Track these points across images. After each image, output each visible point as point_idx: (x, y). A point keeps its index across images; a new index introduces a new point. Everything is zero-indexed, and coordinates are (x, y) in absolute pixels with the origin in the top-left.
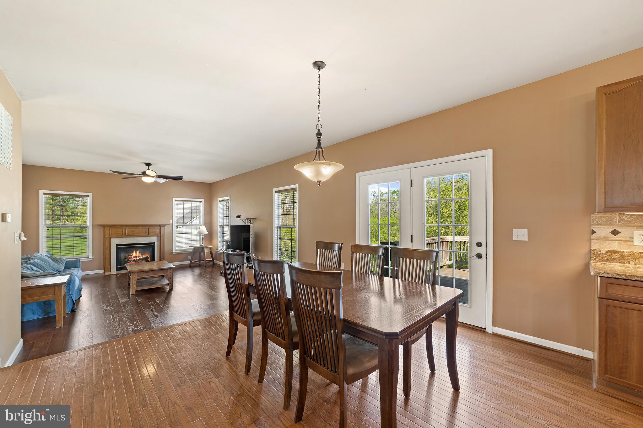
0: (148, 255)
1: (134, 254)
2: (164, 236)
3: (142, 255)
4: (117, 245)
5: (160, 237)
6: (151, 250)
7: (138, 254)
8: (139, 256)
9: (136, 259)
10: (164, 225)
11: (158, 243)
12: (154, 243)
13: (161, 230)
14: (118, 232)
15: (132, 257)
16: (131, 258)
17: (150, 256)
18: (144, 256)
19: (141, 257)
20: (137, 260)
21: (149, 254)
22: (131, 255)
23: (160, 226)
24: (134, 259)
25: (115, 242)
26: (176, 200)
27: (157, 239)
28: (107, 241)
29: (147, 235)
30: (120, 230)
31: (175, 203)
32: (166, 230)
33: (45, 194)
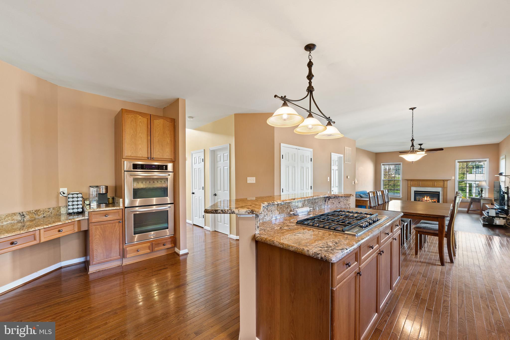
0: (435, 200)
1: (426, 199)
2: (447, 188)
3: (431, 199)
4: (415, 191)
5: (444, 188)
6: (437, 196)
7: (428, 199)
10: (447, 180)
11: (442, 193)
12: (439, 192)
13: (444, 183)
14: (415, 184)
17: (437, 201)
19: (430, 201)
22: (424, 199)
23: (444, 181)
25: (413, 189)
26: (458, 162)
27: (442, 189)
28: (409, 188)
29: (434, 186)
30: (417, 183)
31: (457, 165)
32: (449, 184)
33: (383, 165)
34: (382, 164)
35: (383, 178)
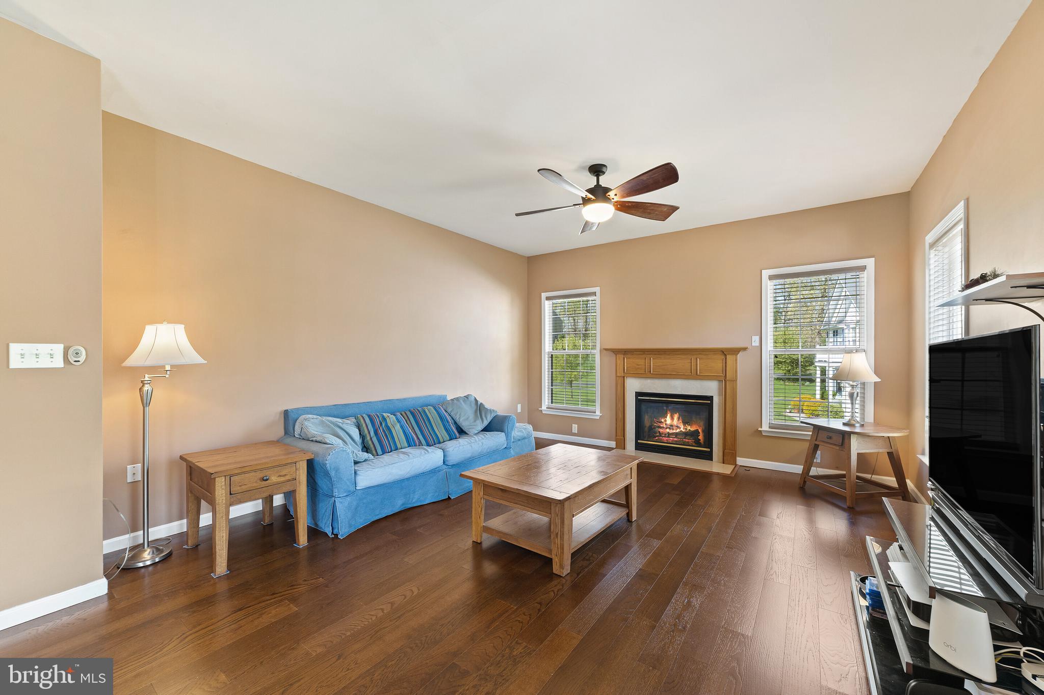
0: (700, 426)
1: (668, 420)
2: (734, 380)
3: (685, 423)
4: (638, 394)
5: (726, 381)
6: (705, 415)
7: (675, 422)
8: (678, 427)
9: (671, 431)
10: (735, 351)
11: (719, 399)
12: (710, 398)
13: (726, 363)
14: (638, 365)
15: (665, 426)
16: (660, 427)
17: (703, 431)
18: (689, 428)
19: (682, 429)
20: (673, 434)
21: (702, 423)
22: (663, 421)
23: (724, 353)
24: (668, 430)
25: (634, 385)
26: (771, 278)
27: (719, 385)
28: (620, 380)
29: (694, 375)
30: (640, 362)
31: (769, 287)
32: (743, 364)
33: (548, 298)
34: (544, 295)
35: (548, 346)
